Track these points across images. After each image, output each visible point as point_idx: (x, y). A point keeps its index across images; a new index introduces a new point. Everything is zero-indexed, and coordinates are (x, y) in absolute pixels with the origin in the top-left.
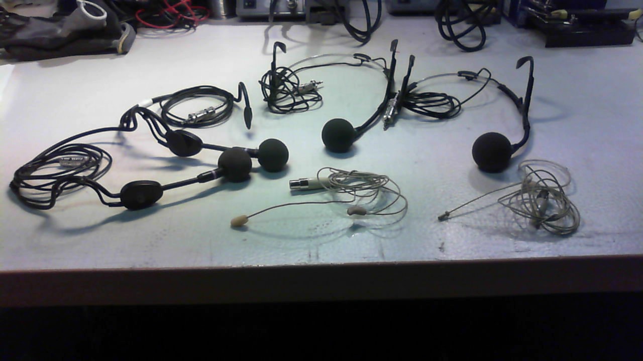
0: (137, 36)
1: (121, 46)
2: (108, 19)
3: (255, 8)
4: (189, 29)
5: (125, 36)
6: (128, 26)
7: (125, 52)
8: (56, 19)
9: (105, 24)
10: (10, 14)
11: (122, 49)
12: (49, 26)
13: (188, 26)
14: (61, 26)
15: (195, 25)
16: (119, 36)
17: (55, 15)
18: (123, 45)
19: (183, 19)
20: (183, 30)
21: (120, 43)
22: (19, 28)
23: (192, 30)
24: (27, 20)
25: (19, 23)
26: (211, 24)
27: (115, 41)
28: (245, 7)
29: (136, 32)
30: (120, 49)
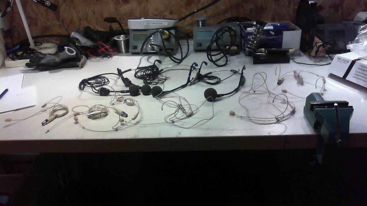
0: (88, 61)
1: (80, 65)
2: (76, 54)
3: (137, 49)
4: (109, 58)
5: (82, 61)
6: (84, 57)
7: (82, 67)
8: (56, 54)
9: (75, 56)
10: (39, 52)
11: (81, 65)
12: (53, 57)
13: (109, 56)
14: (58, 57)
15: (112, 56)
16: (79, 61)
17: (56, 52)
18: (81, 64)
19: (107, 54)
20: (106, 58)
21: (80, 64)
22: (42, 58)
23: (111, 58)
24: (45, 55)
25: (42, 56)
26: (118, 55)
27: (78, 63)
28: (133, 49)
29: (87, 59)
30: (80, 66)
